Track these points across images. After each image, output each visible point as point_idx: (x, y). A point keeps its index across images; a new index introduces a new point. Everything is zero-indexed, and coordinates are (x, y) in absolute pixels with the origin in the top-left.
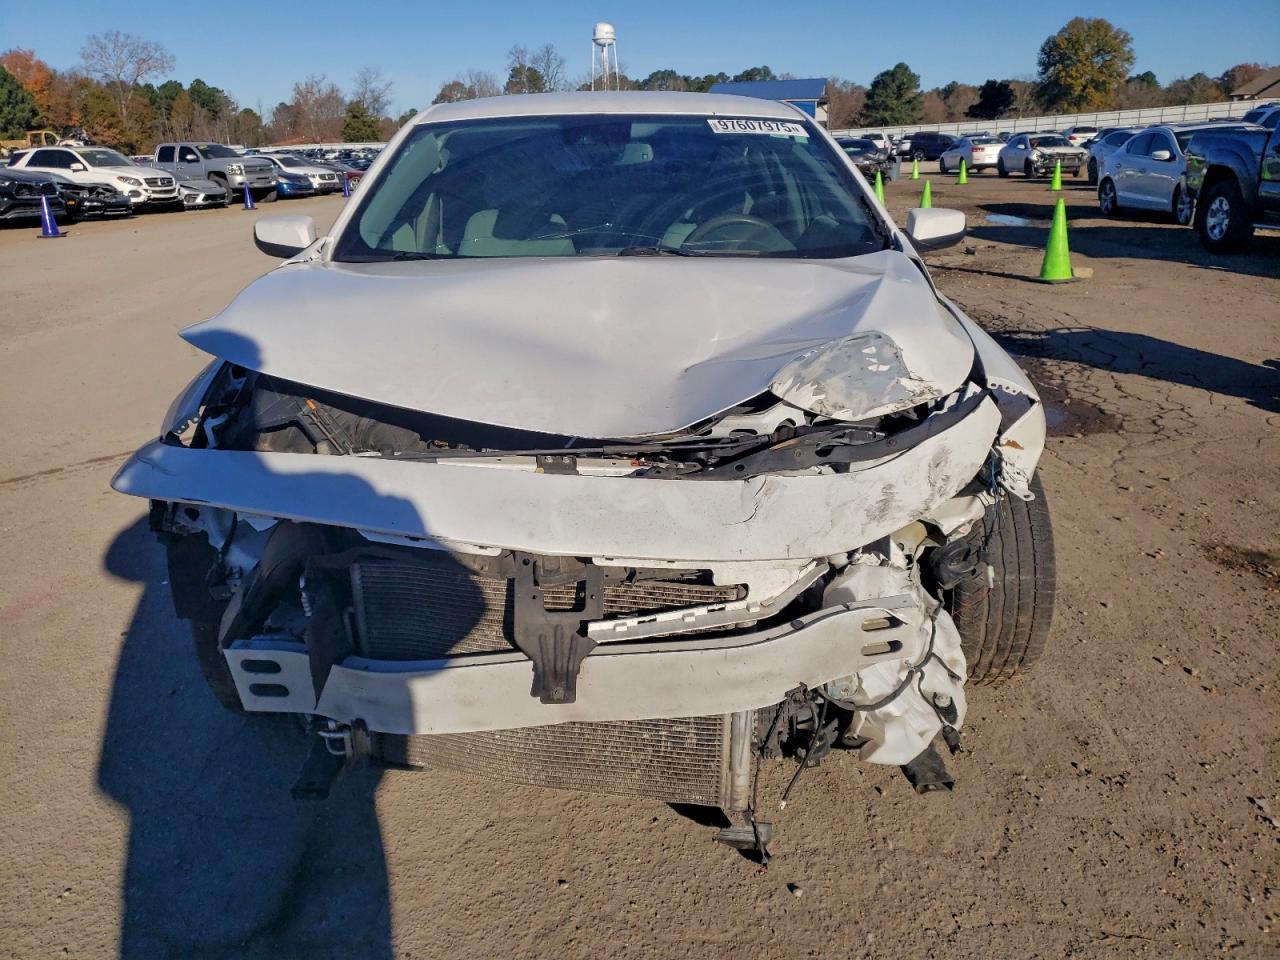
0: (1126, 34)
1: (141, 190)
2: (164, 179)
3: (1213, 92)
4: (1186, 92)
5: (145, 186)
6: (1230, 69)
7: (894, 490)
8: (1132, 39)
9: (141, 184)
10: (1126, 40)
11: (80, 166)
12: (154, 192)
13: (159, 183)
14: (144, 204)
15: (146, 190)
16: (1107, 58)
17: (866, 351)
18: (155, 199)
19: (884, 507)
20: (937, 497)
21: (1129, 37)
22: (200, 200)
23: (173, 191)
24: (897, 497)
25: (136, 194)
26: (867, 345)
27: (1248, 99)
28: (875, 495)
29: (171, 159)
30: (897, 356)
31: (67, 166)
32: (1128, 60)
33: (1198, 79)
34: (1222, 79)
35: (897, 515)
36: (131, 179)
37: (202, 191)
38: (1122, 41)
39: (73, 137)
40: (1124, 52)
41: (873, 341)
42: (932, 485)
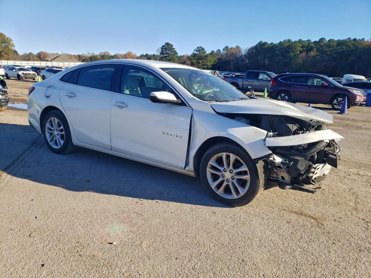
0: (11, 39)
3: (36, 58)
4: (28, 57)
6: (39, 52)
8: (13, 40)
10: (11, 40)
16: (6, 45)
21: (12, 39)
27: (50, 61)
32: (13, 46)
33: (30, 54)
34: (37, 55)
38: (10, 40)
40: (11, 43)
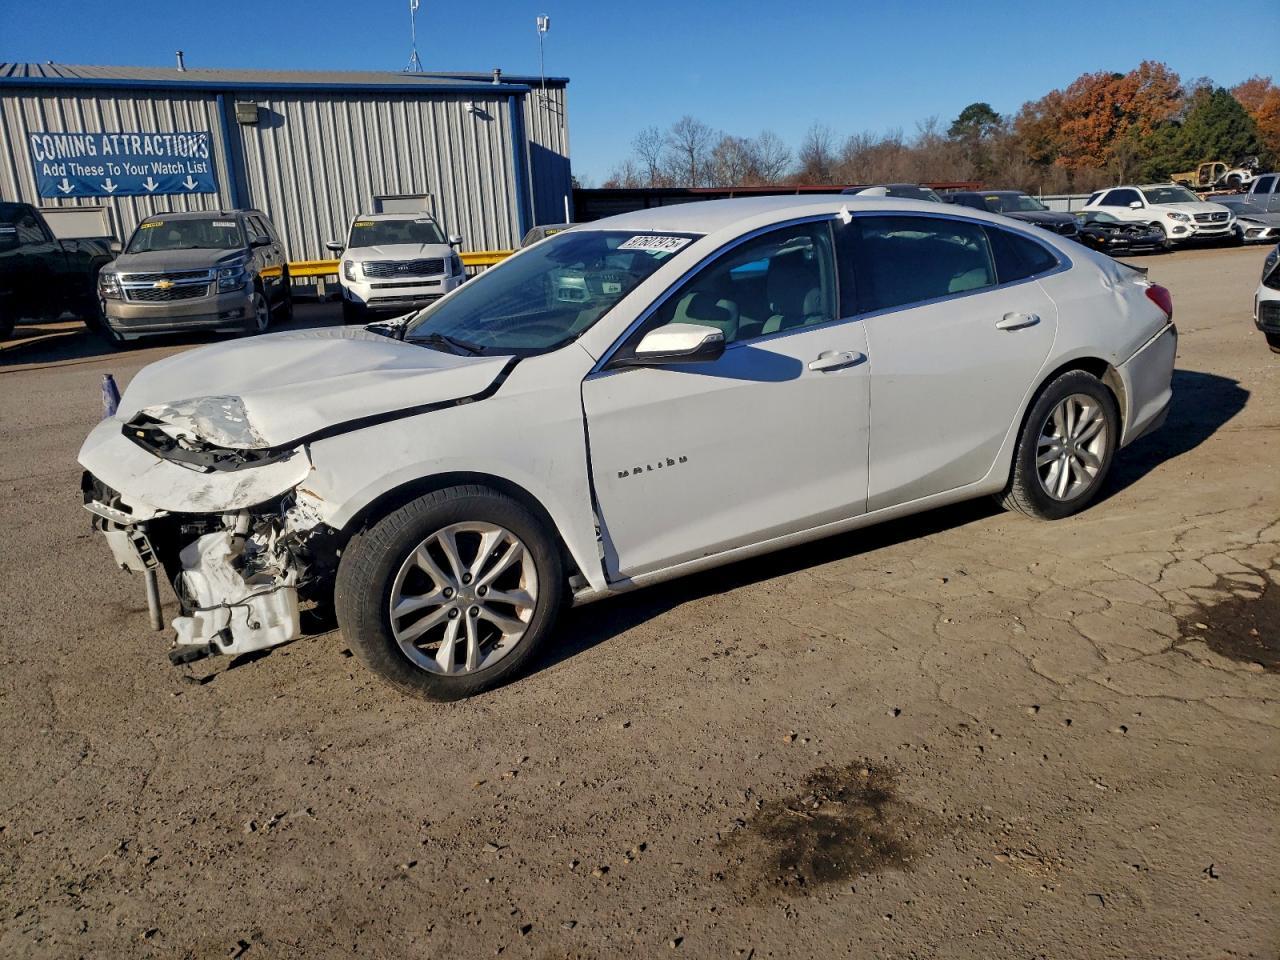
1: (1187, 225)
2: (1216, 214)
5: (1193, 222)
7: (211, 489)
9: (1189, 220)
11: (1139, 204)
12: (1201, 227)
13: (1210, 219)
14: (1188, 239)
15: (1192, 226)
17: (225, 407)
18: (1201, 235)
19: (200, 496)
20: (234, 504)
22: (1263, 235)
23: (1226, 225)
24: (211, 494)
25: (1181, 229)
26: (225, 403)
28: (199, 488)
29: (1267, 190)
30: (245, 415)
31: (1126, 204)
35: (205, 504)
36: (1179, 215)
37: (1268, 226)
39: (1242, 167)
41: (230, 402)
42: (235, 495)
